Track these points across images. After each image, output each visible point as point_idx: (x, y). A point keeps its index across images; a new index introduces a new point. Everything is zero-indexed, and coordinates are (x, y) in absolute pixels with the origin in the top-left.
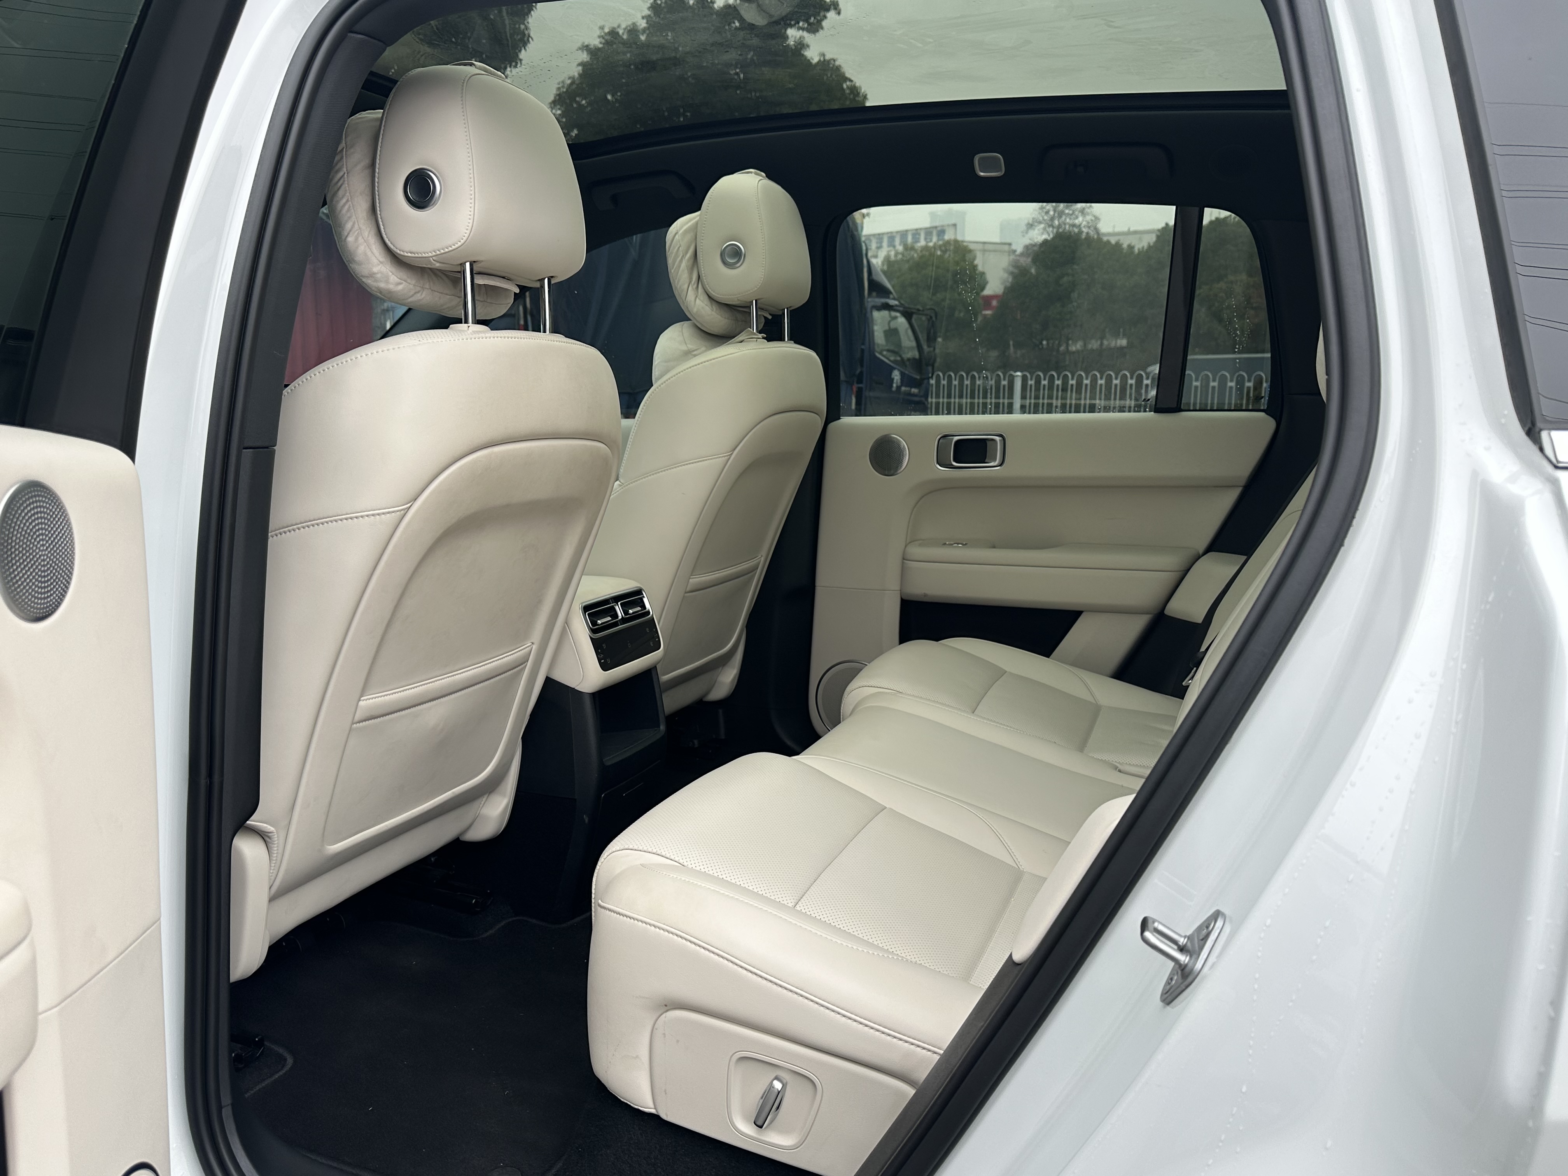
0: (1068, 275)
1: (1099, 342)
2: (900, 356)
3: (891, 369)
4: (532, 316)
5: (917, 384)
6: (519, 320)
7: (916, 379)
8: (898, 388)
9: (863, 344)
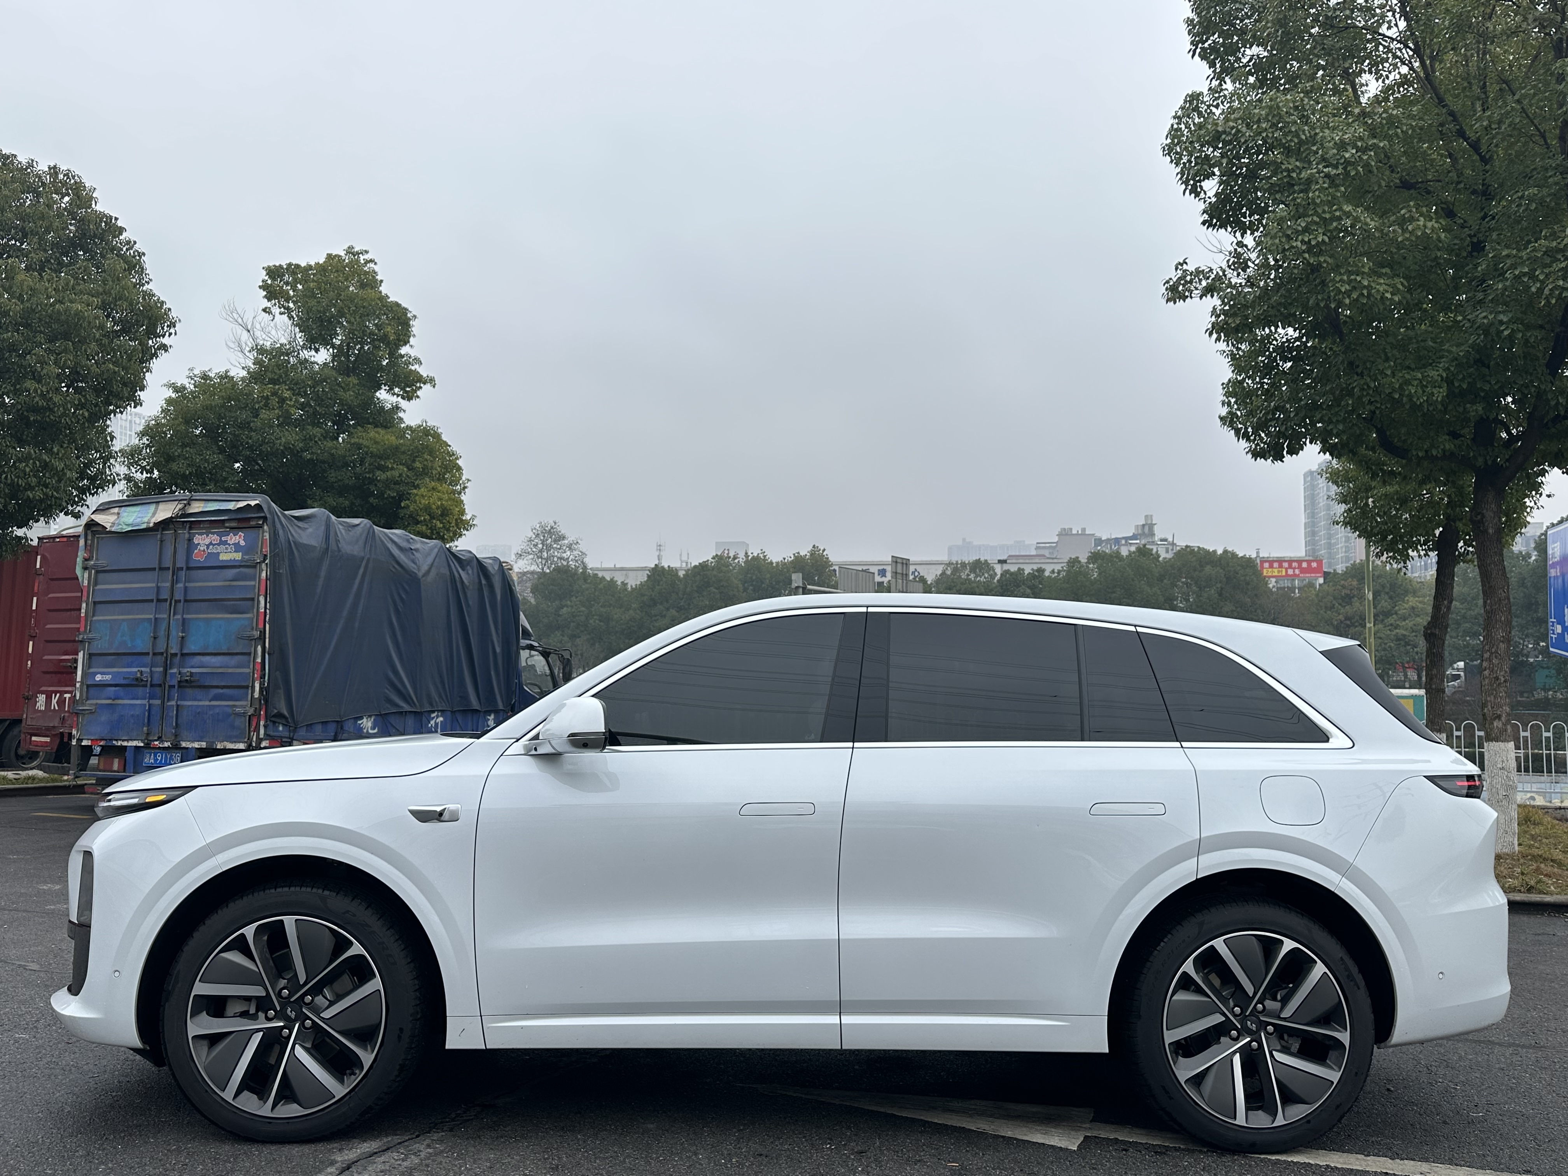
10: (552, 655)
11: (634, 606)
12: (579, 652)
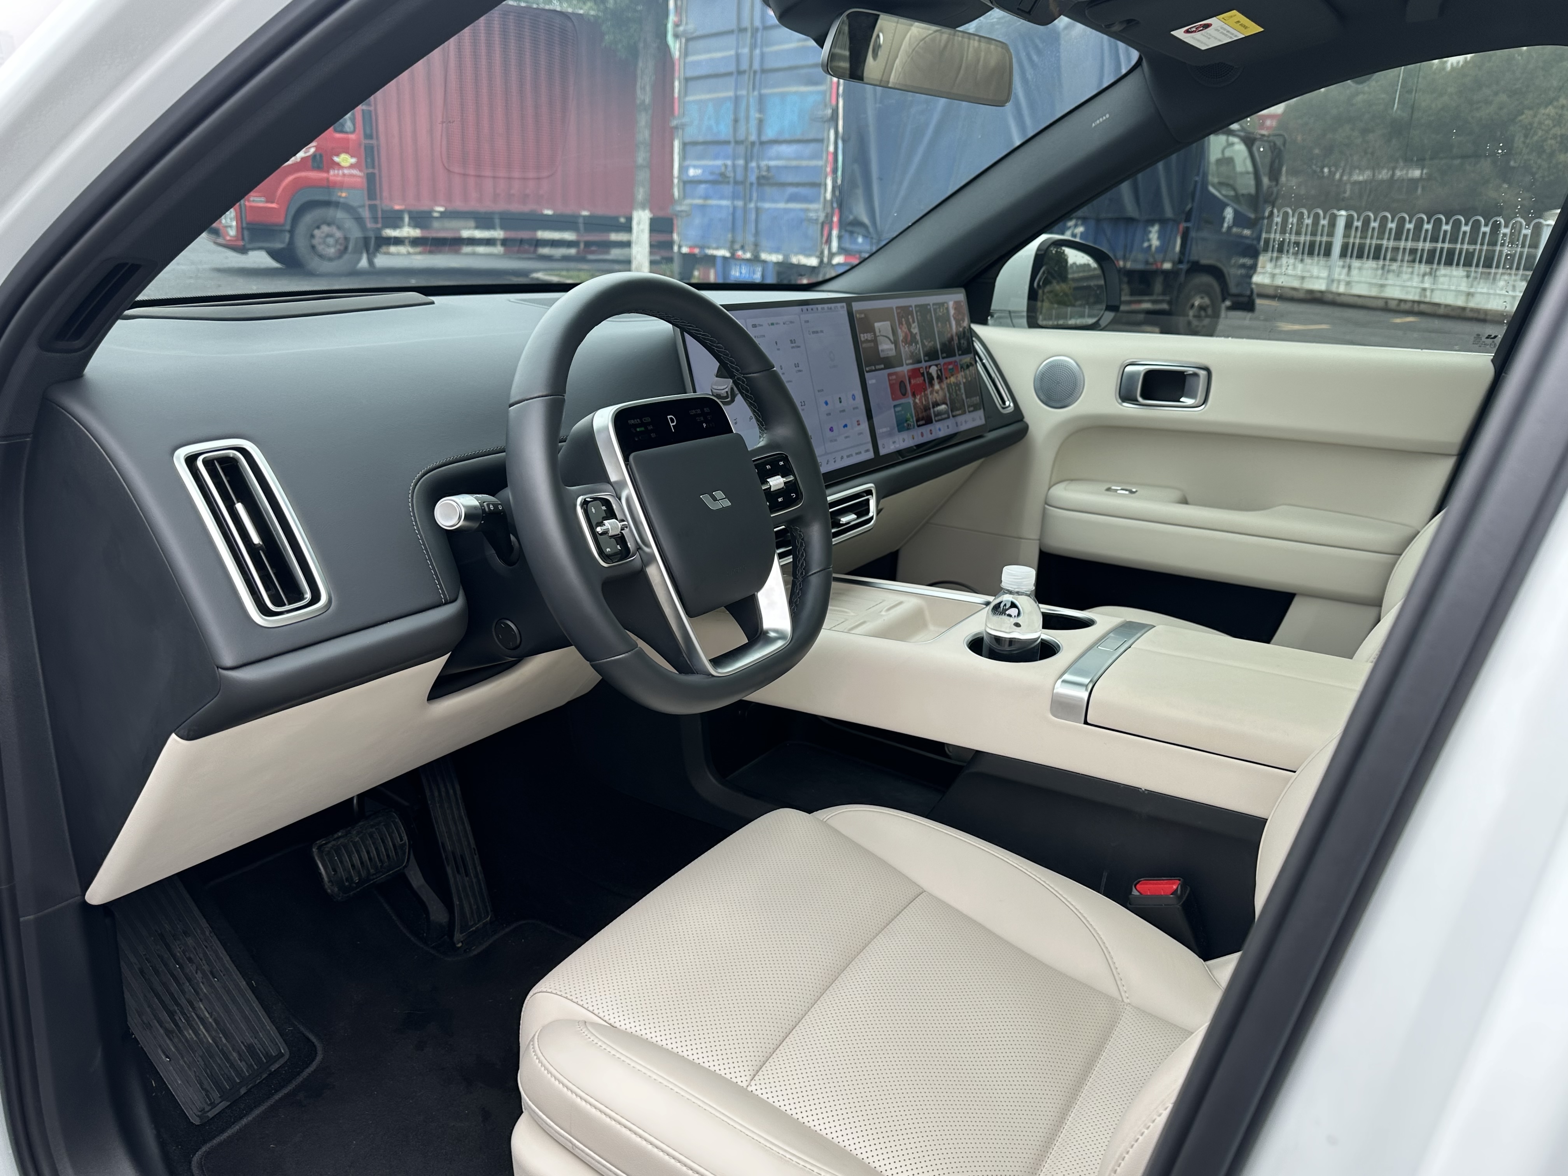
0: (1364, 93)
1: (1390, 173)
2: (1234, 189)
3: (1225, 205)
4: (844, 141)
5: (1252, 224)
6: (828, 147)
7: (1250, 218)
8: (1229, 228)
9: (1198, 175)
10: (1257, 143)
11: (1449, 90)
12: (1370, 150)
